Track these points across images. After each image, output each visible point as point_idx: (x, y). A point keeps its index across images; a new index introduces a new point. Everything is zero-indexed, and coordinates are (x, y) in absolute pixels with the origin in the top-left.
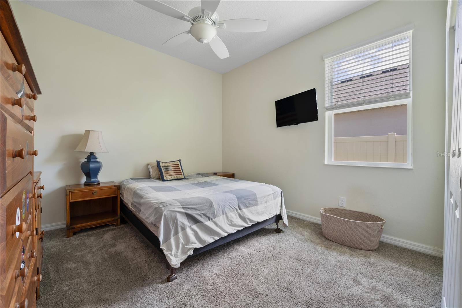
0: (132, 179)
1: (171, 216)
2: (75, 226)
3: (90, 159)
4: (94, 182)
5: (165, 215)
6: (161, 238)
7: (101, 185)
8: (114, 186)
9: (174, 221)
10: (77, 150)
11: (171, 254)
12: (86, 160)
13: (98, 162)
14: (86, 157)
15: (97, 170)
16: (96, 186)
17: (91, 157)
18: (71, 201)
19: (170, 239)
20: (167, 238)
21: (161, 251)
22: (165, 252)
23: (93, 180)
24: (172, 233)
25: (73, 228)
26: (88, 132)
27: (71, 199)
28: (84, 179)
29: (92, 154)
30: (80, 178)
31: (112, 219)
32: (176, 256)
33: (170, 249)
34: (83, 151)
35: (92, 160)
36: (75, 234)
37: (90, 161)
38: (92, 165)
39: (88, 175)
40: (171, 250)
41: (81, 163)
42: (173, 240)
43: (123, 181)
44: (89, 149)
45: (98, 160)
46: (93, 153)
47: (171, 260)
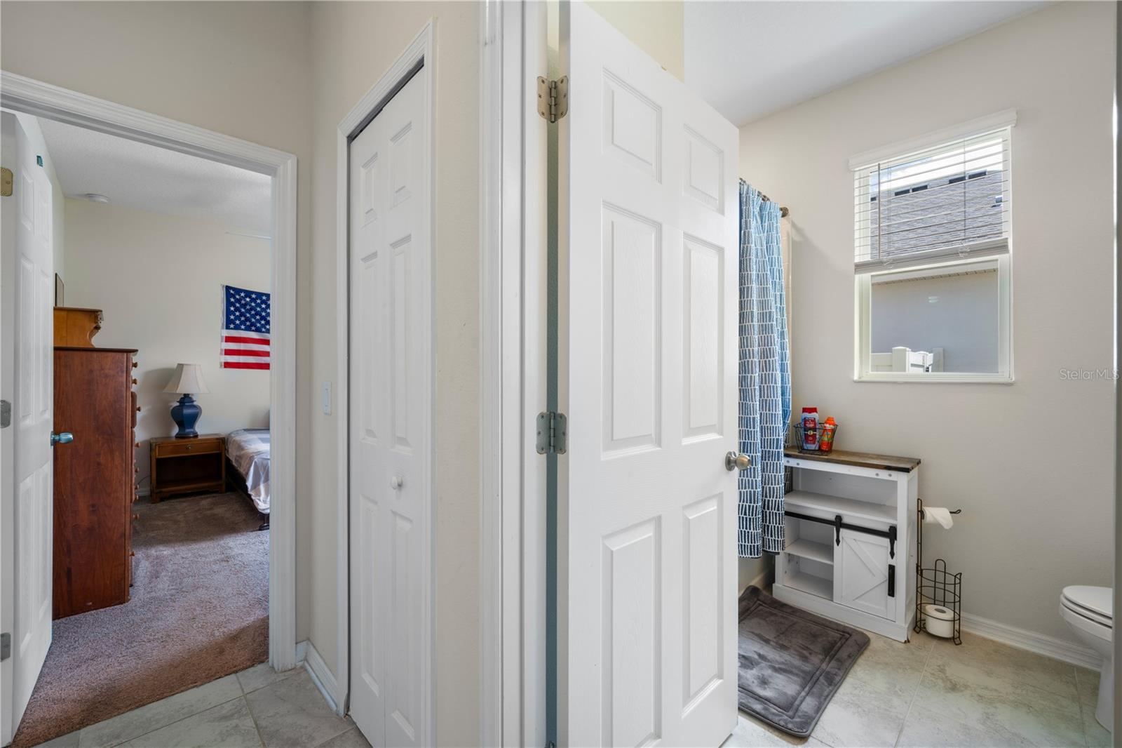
0: (245, 430)
1: (262, 463)
2: (163, 490)
3: (184, 403)
4: (189, 433)
5: (255, 462)
6: (249, 483)
7: (199, 438)
8: (217, 439)
9: (265, 469)
10: (166, 390)
11: (259, 500)
12: (178, 404)
13: (195, 407)
14: (178, 400)
15: (194, 418)
16: (192, 439)
17: (186, 399)
18: (157, 457)
19: (259, 485)
20: (256, 485)
21: (249, 496)
22: (253, 497)
23: (187, 430)
24: (263, 479)
25: (161, 492)
26: (181, 366)
27: (157, 454)
28: (176, 430)
29: (186, 396)
30: (170, 428)
31: (214, 483)
32: (265, 502)
33: (258, 494)
34: (174, 392)
35: (187, 404)
36: (162, 500)
37: (185, 405)
38: (187, 411)
39: (181, 424)
40: (260, 496)
41: (171, 408)
42: (262, 487)
43: (231, 433)
44: (183, 389)
45: (195, 403)
46: (188, 394)
47: (258, 504)
